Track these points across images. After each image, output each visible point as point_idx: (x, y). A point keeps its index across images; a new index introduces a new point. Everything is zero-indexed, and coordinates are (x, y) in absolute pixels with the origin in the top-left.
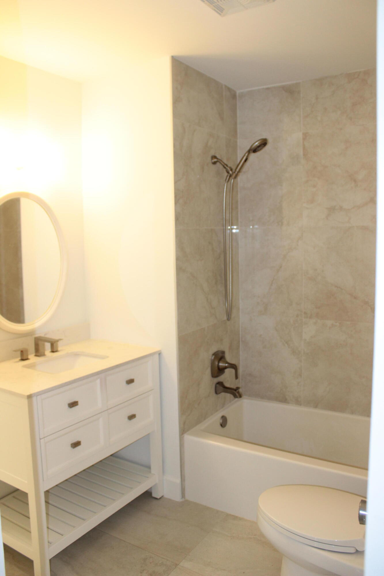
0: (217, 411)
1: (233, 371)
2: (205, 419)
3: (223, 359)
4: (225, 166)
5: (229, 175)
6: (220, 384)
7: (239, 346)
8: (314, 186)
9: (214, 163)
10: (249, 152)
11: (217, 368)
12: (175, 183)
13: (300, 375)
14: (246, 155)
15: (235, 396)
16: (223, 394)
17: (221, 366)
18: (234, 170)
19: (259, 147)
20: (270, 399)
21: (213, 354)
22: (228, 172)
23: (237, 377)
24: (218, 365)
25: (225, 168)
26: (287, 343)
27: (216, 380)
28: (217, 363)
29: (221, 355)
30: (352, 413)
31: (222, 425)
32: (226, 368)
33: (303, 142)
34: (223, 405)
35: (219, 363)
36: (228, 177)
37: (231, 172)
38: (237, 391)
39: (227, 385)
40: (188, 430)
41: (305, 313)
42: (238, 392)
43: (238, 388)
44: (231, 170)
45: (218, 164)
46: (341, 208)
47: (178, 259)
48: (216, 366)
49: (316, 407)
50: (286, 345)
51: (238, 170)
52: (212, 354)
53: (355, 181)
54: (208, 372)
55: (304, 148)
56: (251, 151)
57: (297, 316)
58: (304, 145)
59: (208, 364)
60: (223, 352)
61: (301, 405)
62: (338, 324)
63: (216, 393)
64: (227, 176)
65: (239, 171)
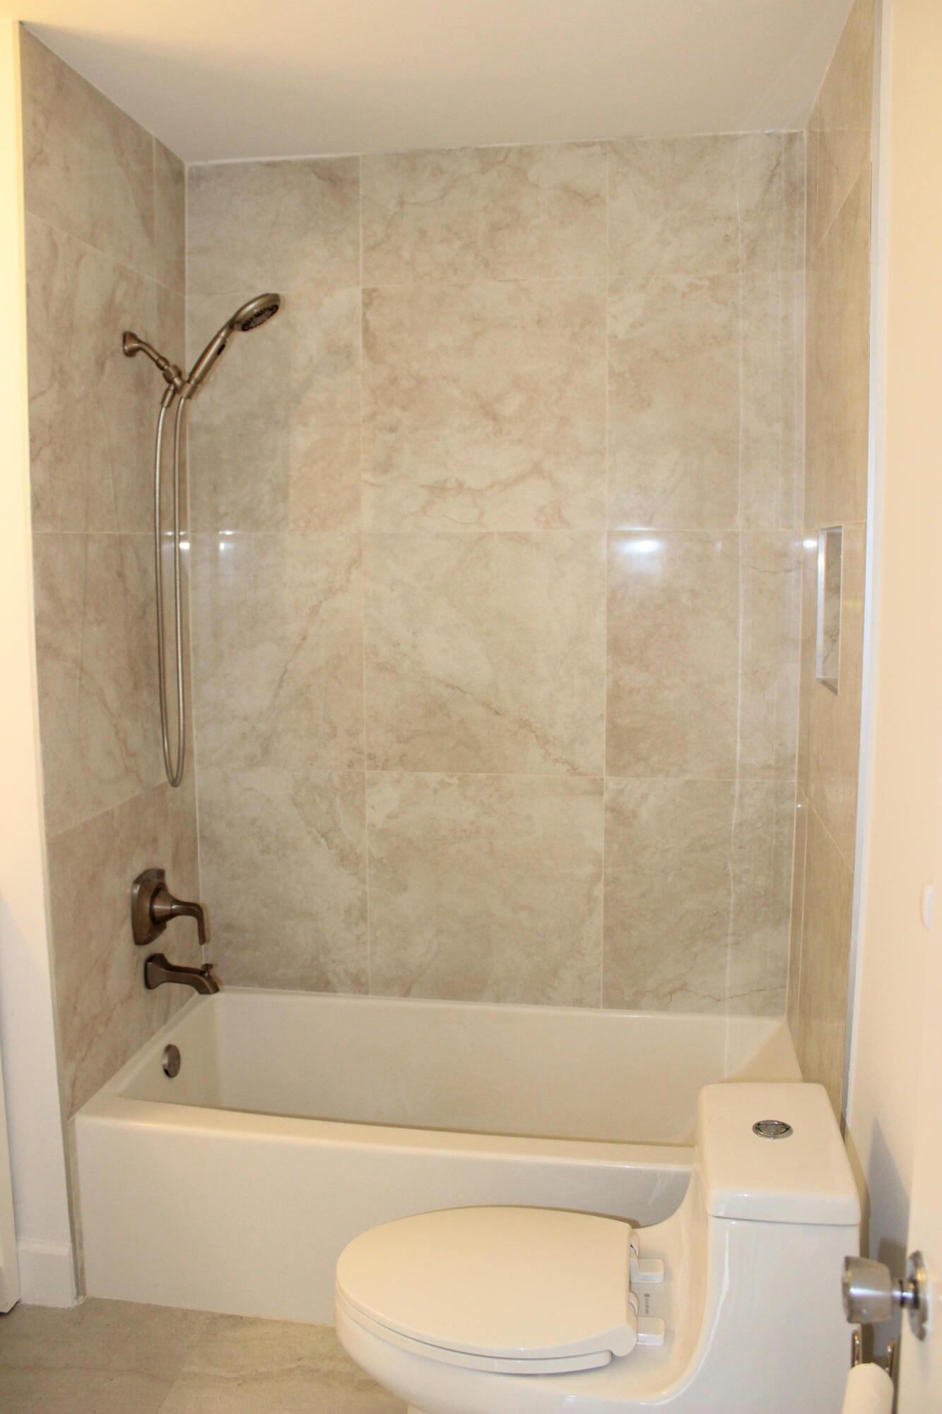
0: (152, 1034)
1: (189, 921)
2: (123, 1063)
3: (161, 893)
4: (161, 363)
5: (172, 388)
6: (157, 959)
7: (195, 853)
8: (393, 429)
9: (131, 353)
10: (232, 325)
11: (148, 919)
12: (32, 399)
13: (363, 917)
14: (223, 334)
15: (203, 990)
16: (164, 988)
17: (158, 909)
18: (186, 377)
19: (258, 315)
20: (285, 984)
21: (137, 882)
22: (170, 381)
23: (203, 939)
24: (152, 911)
25: (162, 368)
26: (324, 835)
27: (146, 951)
28: (147, 905)
29: (155, 881)
30: (498, 999)
31: (170, 1072)
32: (172, 915)
33: (364, 314)
34: (166, 1016)
35: (152, 902)
36: (170, 394)
37: (177, 381)
38: (206, 974)
39: (174, 960)
40: (83, 1103)
41: (371, 757)
42: (210, 979)
43: (208, 967)
44: (179, 374)
45: (140, 354)
46: (460, 487)
47: (40, 619)
48: (147, 911)
49: (406, 993)
50: (323, 841)
51: (197, 375)
52: (133, 881)
53: (495, 419)
54: (126, 930)
55: (366, 330)
56: (236, 326)
57: (351, 765)
58: (366, 321)
59: (124, 909)
60: (161, 873)
61: (367, 993)
62: (455, 780)
63: (149, 985)
64: (167, 390)
65: (199, 381)
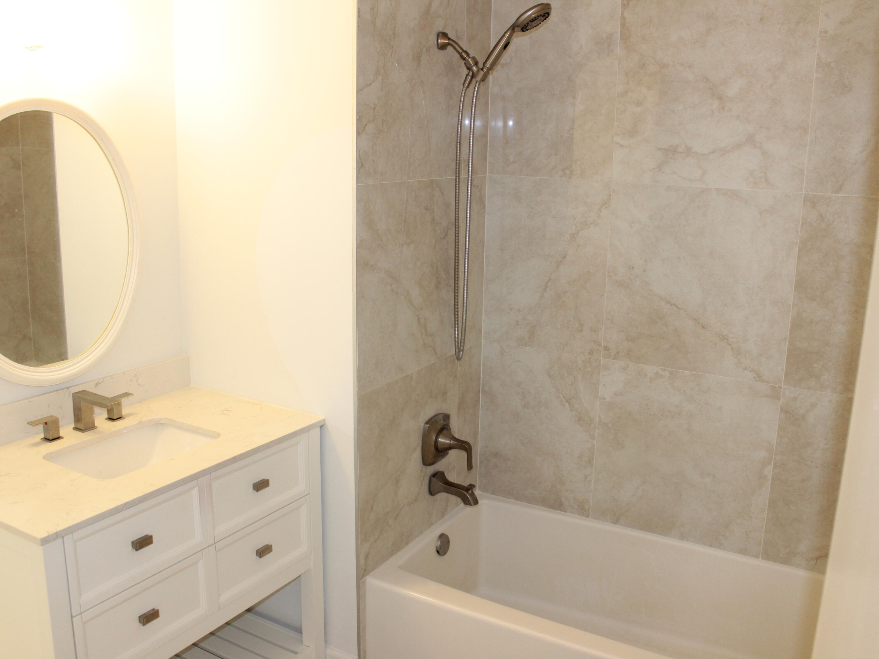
0: (432, 524)
1: (464, 454)
2: (407, 544)
3: (445, 432)
4: (463, 55)
5: (471, 74)
6: (439, 476)
7: (478, 401)
8: (639, 104)
9: (443, 47)
10: (513, 28)
11: (433, 449)
12: (359, 91)
13: (590, 462)
14: (507, 35)
15: (467, 502)
16: (442, 496)
17: (441, 442)
18: (481, 65)
19: (533, 20)
20: (531, 500)
21: (427, 423)
22: (469, 68)
23: (470, 466)
24: (436, 441)
25: (464, 59)
26: (568, 401)
27: (431, 470)
28: (434, 437)
29: (442, 422)
30: (683, 537)
31: (440, 552)
32: (450, 447)
33: (622, 13)
34: (443, 513)
35: (437, 437)
36: (469, 78)
37: (474, 68)
38: (470, 492)
39: (452, 478)
40: (373, 569)
41: (606, 348)
42: (473, 494)
43: (471, 487)
44: (476, 64)
45: (450, 48)
46: (688, 151)
47: (360, 245)
48: (433, 444)
49: (616, 522)
50: (567, 404)
51: (488, 65)
52: (425, 422)
53: (720, 98)
54: (417, 455)
55: (623, 25)
56: (516, 29)
57: (591, 353)
58: (623, 18)
59: (416, 441)
60: (447, 417)
61: (588, 516)
62: (667, 373)
63: (432, 492)
64: (468, 75)
65: (491, 68)
